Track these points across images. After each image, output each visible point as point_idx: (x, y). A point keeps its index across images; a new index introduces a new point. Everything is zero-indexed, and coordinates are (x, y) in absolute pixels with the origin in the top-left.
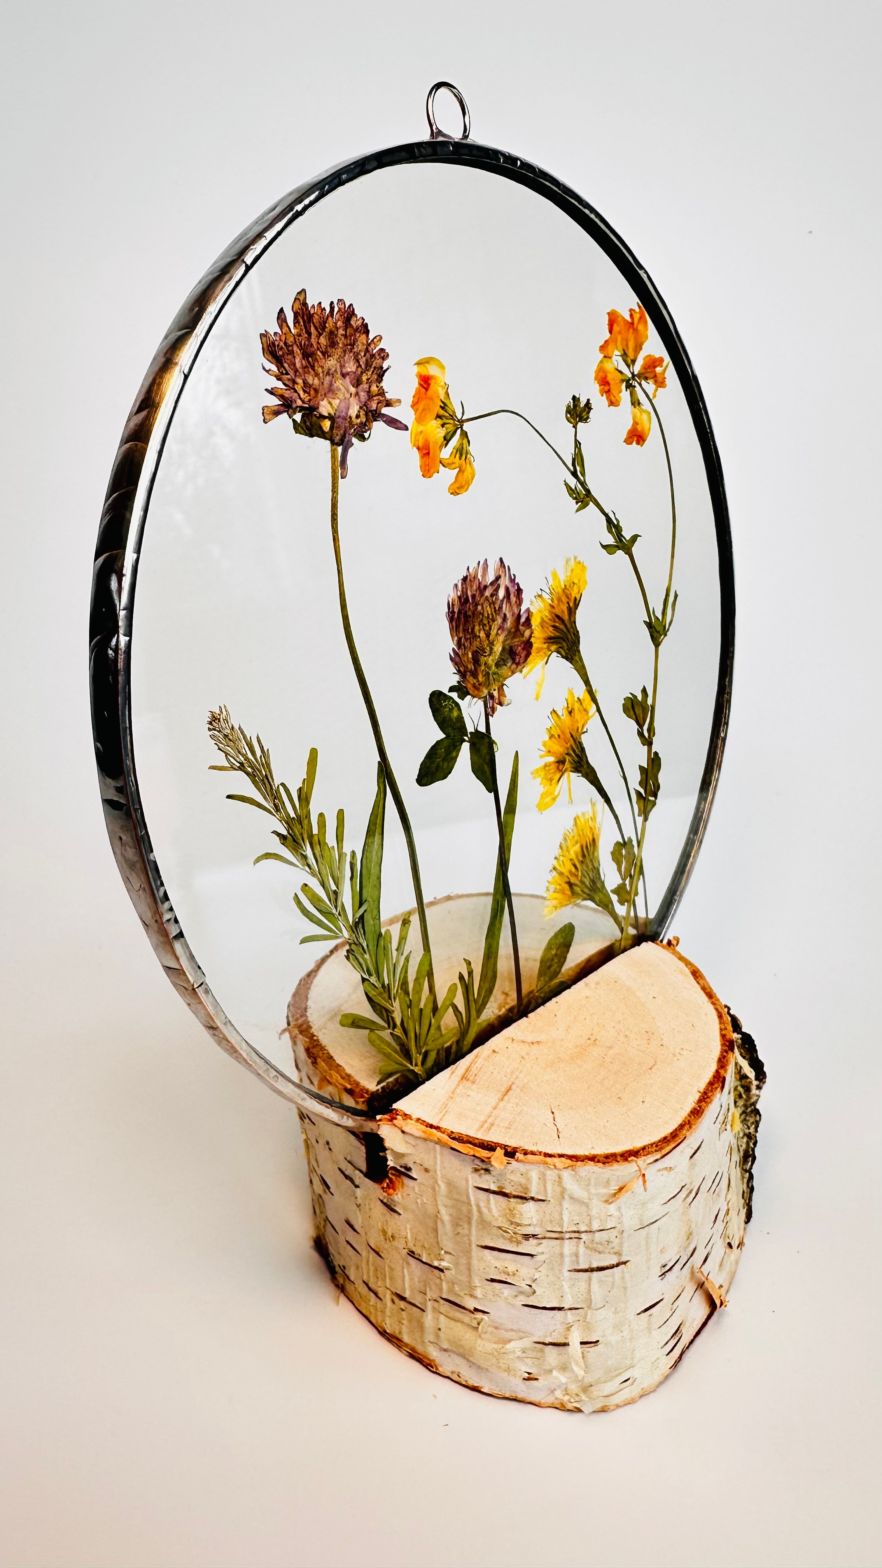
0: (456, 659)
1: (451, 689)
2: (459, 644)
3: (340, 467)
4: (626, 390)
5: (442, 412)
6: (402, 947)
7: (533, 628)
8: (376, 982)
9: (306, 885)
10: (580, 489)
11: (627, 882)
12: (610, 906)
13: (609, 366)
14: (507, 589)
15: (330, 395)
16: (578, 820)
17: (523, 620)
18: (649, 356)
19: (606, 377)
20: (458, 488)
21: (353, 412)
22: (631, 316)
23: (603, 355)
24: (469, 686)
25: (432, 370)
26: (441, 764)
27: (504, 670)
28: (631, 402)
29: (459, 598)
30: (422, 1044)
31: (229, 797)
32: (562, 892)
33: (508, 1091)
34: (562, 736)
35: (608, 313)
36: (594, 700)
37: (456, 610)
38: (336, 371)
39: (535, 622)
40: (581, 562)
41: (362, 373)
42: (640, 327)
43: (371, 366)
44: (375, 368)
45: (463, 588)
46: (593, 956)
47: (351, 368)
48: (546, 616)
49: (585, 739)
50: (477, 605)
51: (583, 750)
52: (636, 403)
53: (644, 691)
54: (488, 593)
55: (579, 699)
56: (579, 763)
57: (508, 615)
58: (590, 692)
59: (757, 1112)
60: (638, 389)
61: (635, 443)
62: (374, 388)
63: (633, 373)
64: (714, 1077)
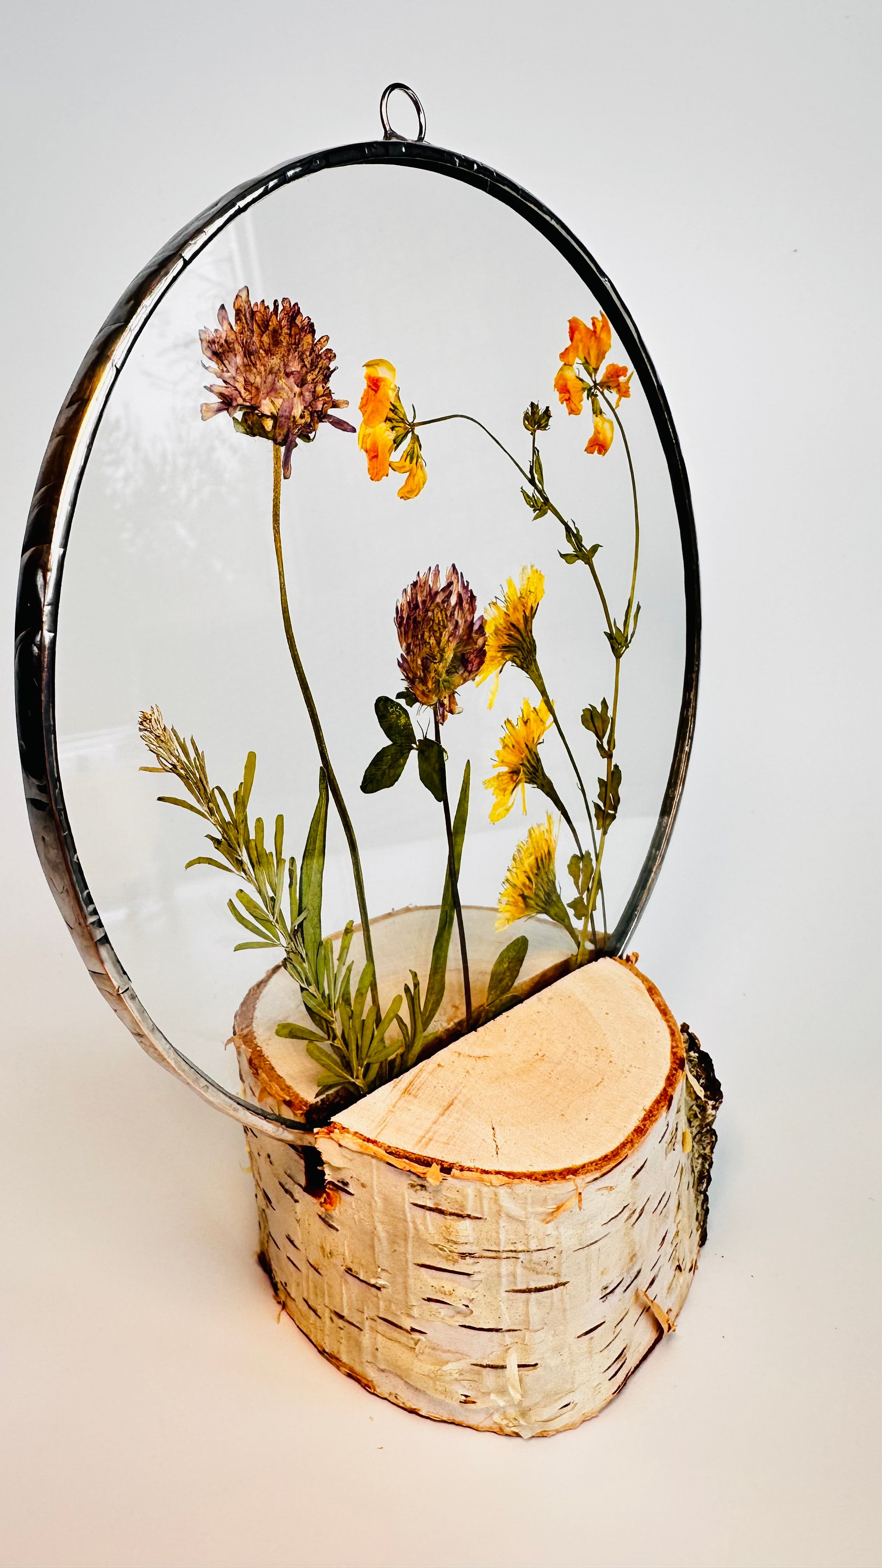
0: (404, 665)
1: (399, 696)
2: (408, 650)
3: (284, 466)
4: (588, 399)
5: (391, 415)
6: (344, 957)
7: (486, 635)
8: (315, 991)
9: (241, 891)
10: (538, 498)
11: (585, 896)
12: (566, 920)
13: (570, 374)
14: (459, 596)
15: (273, 394)
16: (532, 831)
17: (476, 627)
18: (613, 365)
19: (566, 386)
20: (408, 492)
21: (297, 412)
22: (594, 324)
23: (563, 363)
24: (418, 693)
25: (381, 372)
26: (387, 771)
27: (456, 678)
28: (593, 410)
29: (409, 603)
30: (364, 1056)
31: (160, 799)
32: (515, 904)
33: (450, 1106)
34: (516, 746)
35: (570, 321)
36: (551, 710)
37: (405, 615)
38: (279, 369)
39: (489, 630)
40: (539, 571)
41: (307, 373)
42: (603, 336)
43: (316, 367)
44: (321, 368)
45: (412, 594)
46: (549, 970)
47: (295, 368)
48: (501, 624)
49: (541, 750)
50: (427, 611)
51: (538, 760)
52: (597, 412)
53: (604, 703)
54: (439, 599)
55: (534, 708)
56: (535, 774)
57: (460, 622)
58: (547, 702)
59: (713, 1133)
60: (600, 398)
61: (596, 452)
62: (320, 389)
63: (595, 382)
64: (661, 1095)
